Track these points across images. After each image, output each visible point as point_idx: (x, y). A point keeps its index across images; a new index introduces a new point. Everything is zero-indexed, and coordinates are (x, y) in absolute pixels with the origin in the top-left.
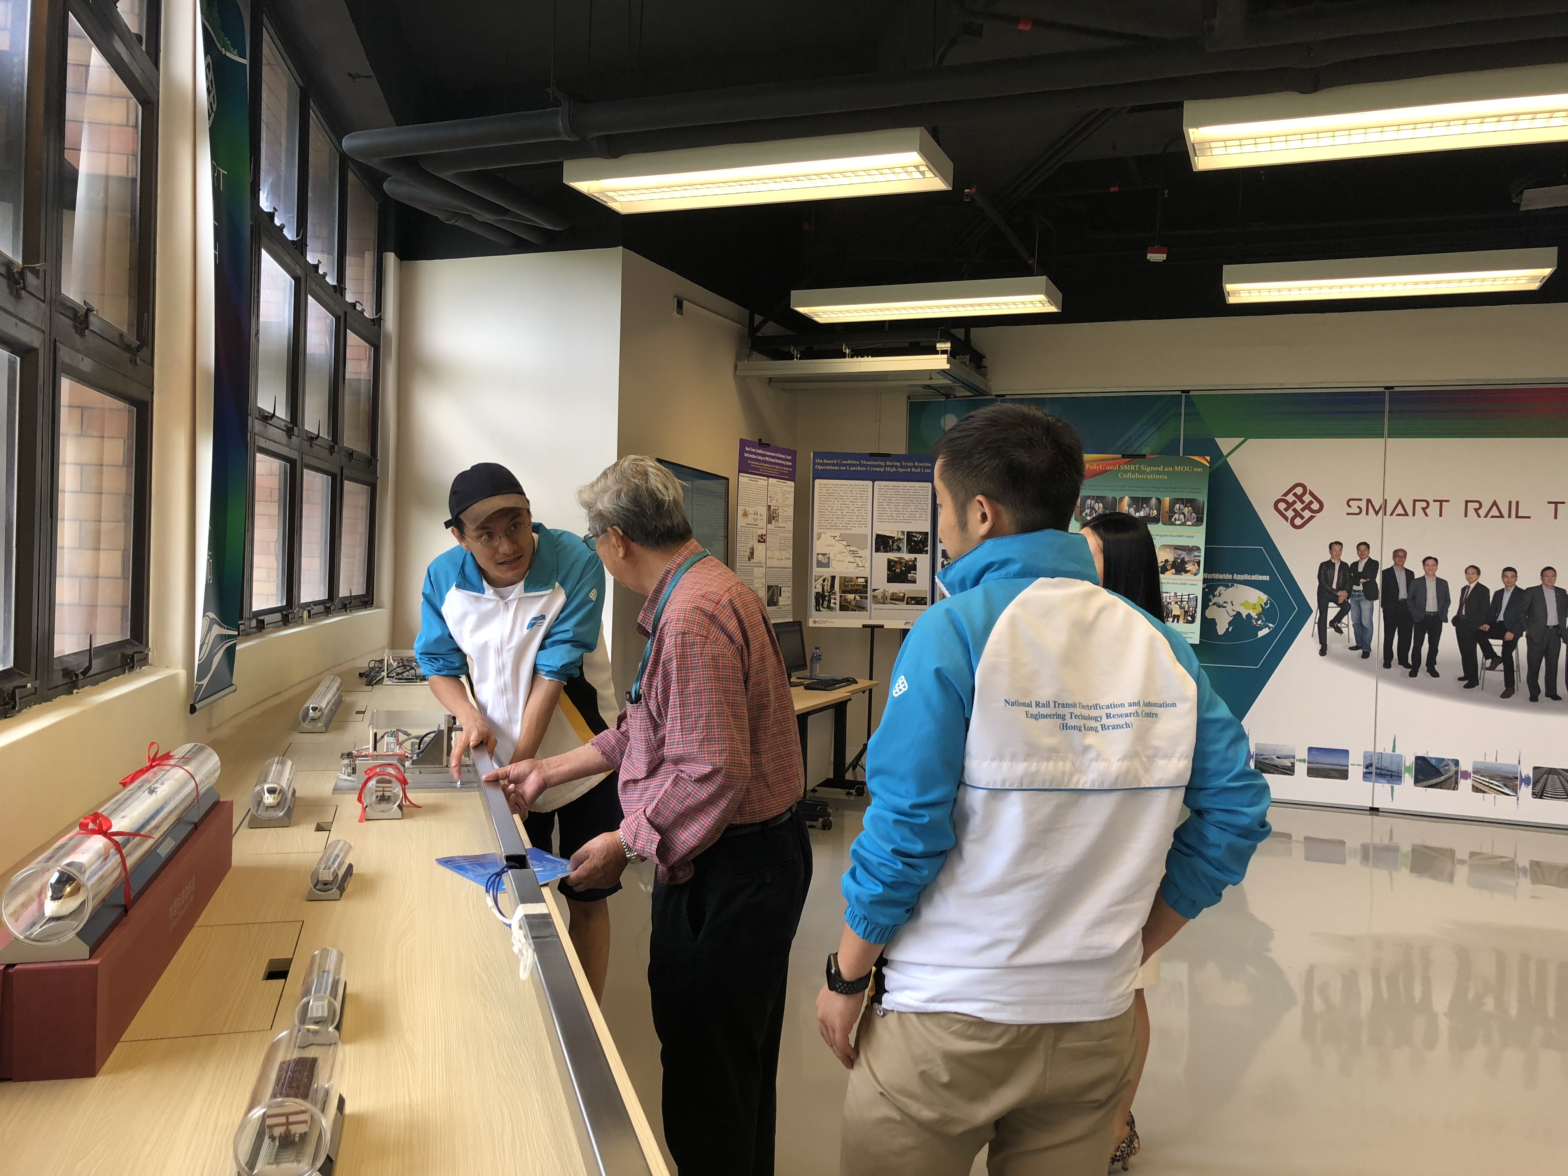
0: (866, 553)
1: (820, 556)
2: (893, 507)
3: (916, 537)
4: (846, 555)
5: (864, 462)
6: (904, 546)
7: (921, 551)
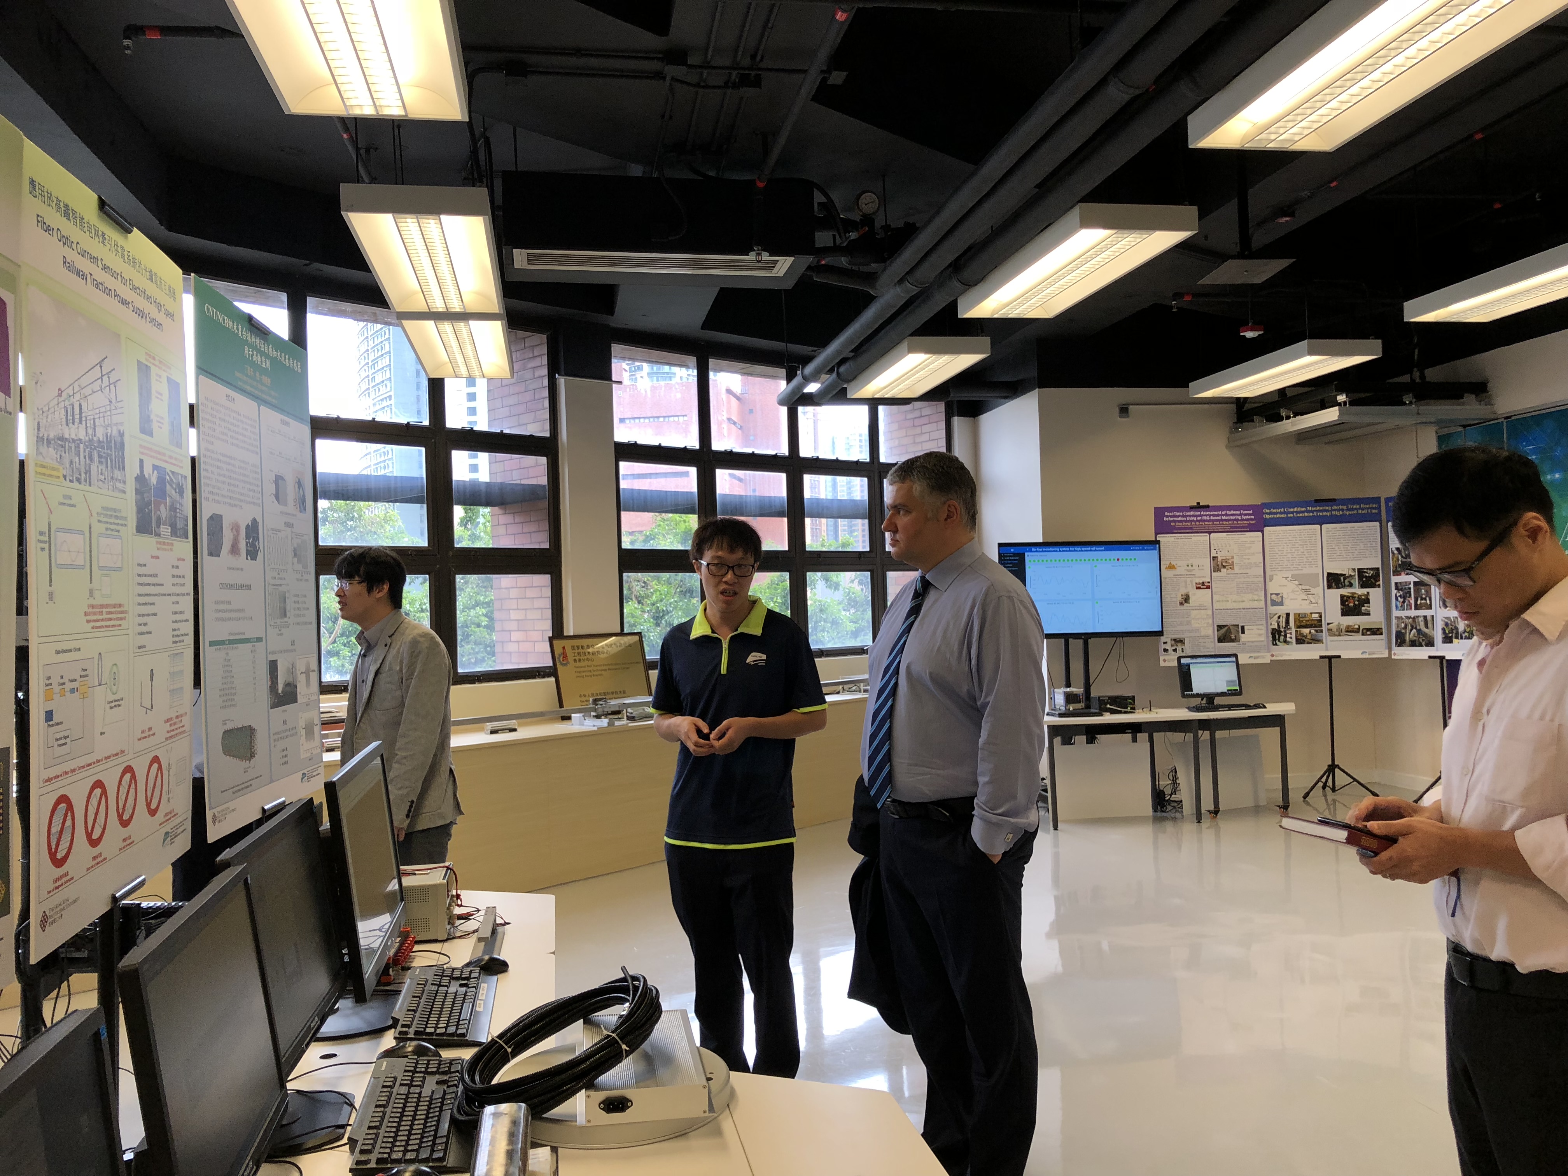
0: (1319, 590)
1: (1274, 596)
2: (1342, 547)
3: (1367, 573)
4: (1298, 593)
5: (1310, 508)
6: (1356, 582)
7: (1374, 586)
